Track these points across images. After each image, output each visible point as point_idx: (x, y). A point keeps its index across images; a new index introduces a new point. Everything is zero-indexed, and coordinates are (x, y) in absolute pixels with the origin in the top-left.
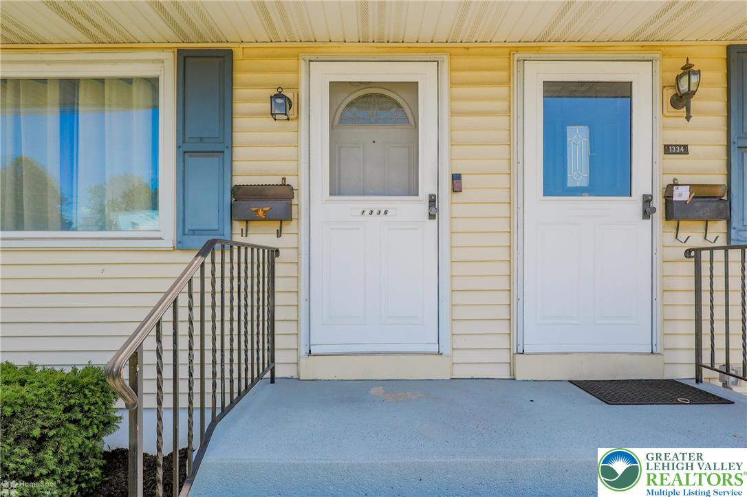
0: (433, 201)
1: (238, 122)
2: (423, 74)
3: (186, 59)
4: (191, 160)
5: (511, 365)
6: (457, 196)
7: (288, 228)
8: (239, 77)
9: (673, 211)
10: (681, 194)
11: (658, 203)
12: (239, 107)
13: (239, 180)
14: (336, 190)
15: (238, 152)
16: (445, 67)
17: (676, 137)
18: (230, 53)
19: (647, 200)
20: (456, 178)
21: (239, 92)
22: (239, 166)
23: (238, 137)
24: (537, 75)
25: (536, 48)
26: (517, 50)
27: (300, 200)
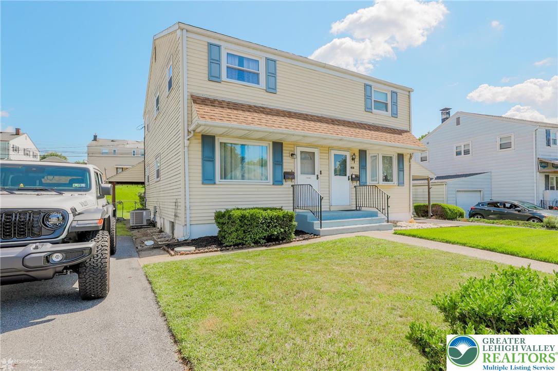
0: (317, 176)
1: (284, 158)
2: (316, 151)
3: (274, 144)
5: (330, 208)
6: (321, 175)
7: (294, 180)
8: (284, 149)
9: (352, 179)
10: (354, 176)
11: (350, 178)
12: (284, 154)
13: (284, 171)
14: (302, 173)
15: (284, 164)
16: (319, 150)
17: (352, 166)
18: (282, 143)
19: (349, 177)
20: (321, 171)
21: (284, 151)
22: (284, 167)
23: (284, 161)
24: (333, 153)
25: (333, 147)
26: (331, 148)
27: (296, 175)
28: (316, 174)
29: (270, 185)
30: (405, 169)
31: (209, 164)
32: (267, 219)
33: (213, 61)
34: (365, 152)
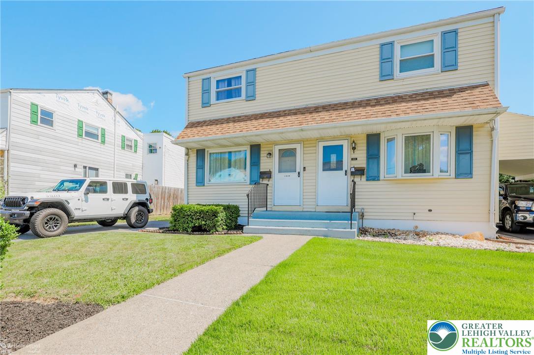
0: (299, 173)
1: (261, 158)
3: (252, 146)
4: (252, 167)
5: (315, 208)
6: (304, 172)
7: (271, 179)
8: (261, 149)
10: (353, 170)
11: (349, 172)
12: (261, 155)
13: (261, 171)
14: (280, 172)
15: (261, 164)
16: (302, 144)
17: (354, 156)
18: (260, 144)
19: (346, 171)
20: (304, 168)
21: (261, 152)
22: (261, 167)
23: (261, 161)
24: (321, 145)
25: (322, 139)
26: (318, 139)
27: (273, 174)
28: (298, 170)
29: (247, 185)
30: (474, 149)
31: (200, 171)
32: (192, 213)
33: (206, 91)
34: (378, 136)
